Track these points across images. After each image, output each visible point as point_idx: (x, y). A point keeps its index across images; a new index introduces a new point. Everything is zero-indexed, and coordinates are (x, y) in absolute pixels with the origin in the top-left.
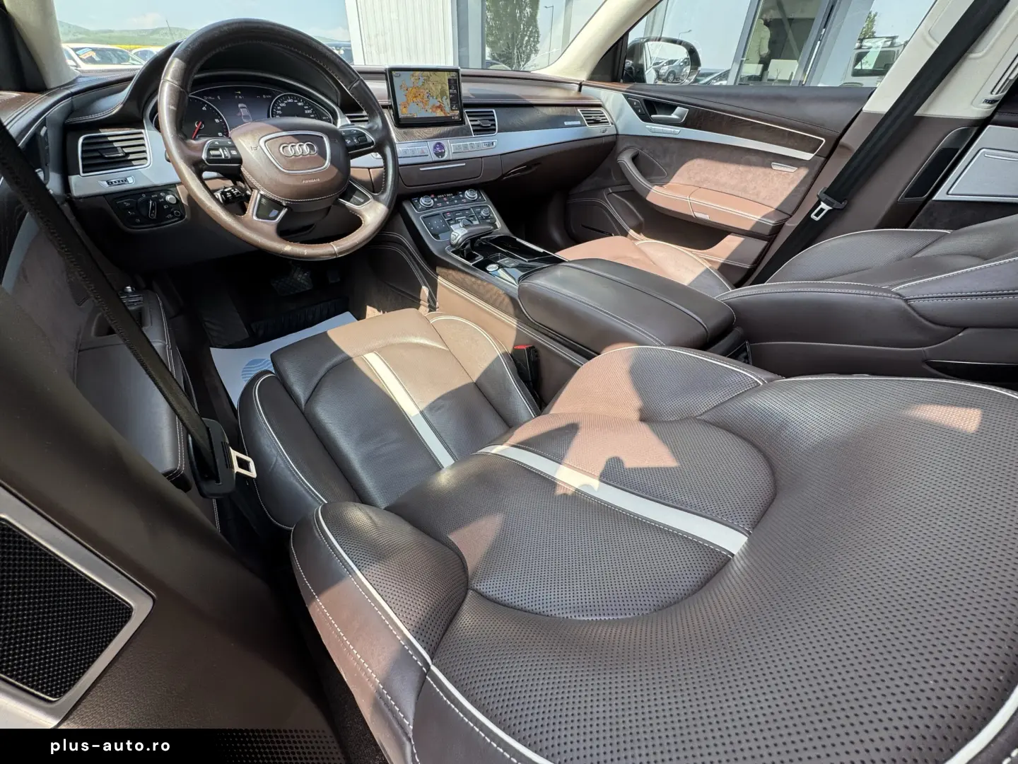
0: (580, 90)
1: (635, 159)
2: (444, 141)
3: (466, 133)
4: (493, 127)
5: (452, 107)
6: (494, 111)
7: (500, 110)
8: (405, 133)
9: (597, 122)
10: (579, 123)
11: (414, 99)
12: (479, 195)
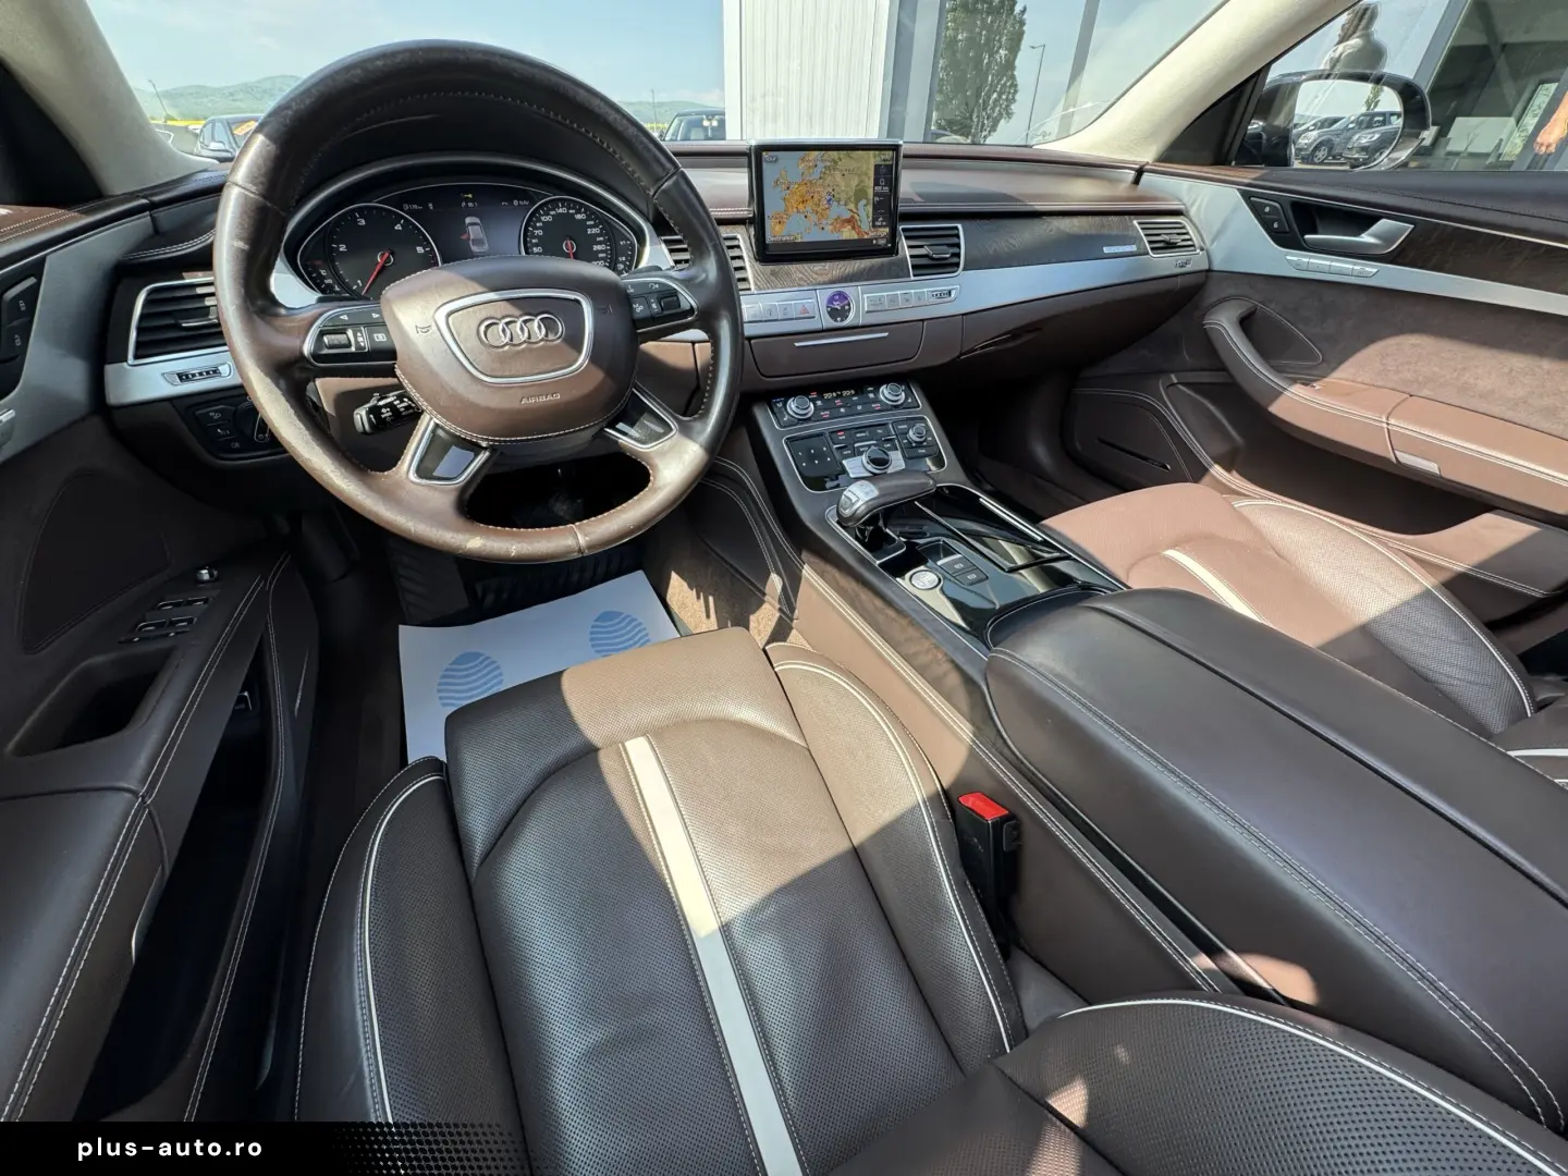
0: (1137, 181)
1: (1246, 323)
2: (850, 290)
3: (897, 272)
4: (955, 260)
5: (874, 220)
6: (960, 226)
7: (975, 224)
8: (773, 273)
9: (1170, 246)
10: (1134, 248)
11: (801, 207)
12: (909, 393)
